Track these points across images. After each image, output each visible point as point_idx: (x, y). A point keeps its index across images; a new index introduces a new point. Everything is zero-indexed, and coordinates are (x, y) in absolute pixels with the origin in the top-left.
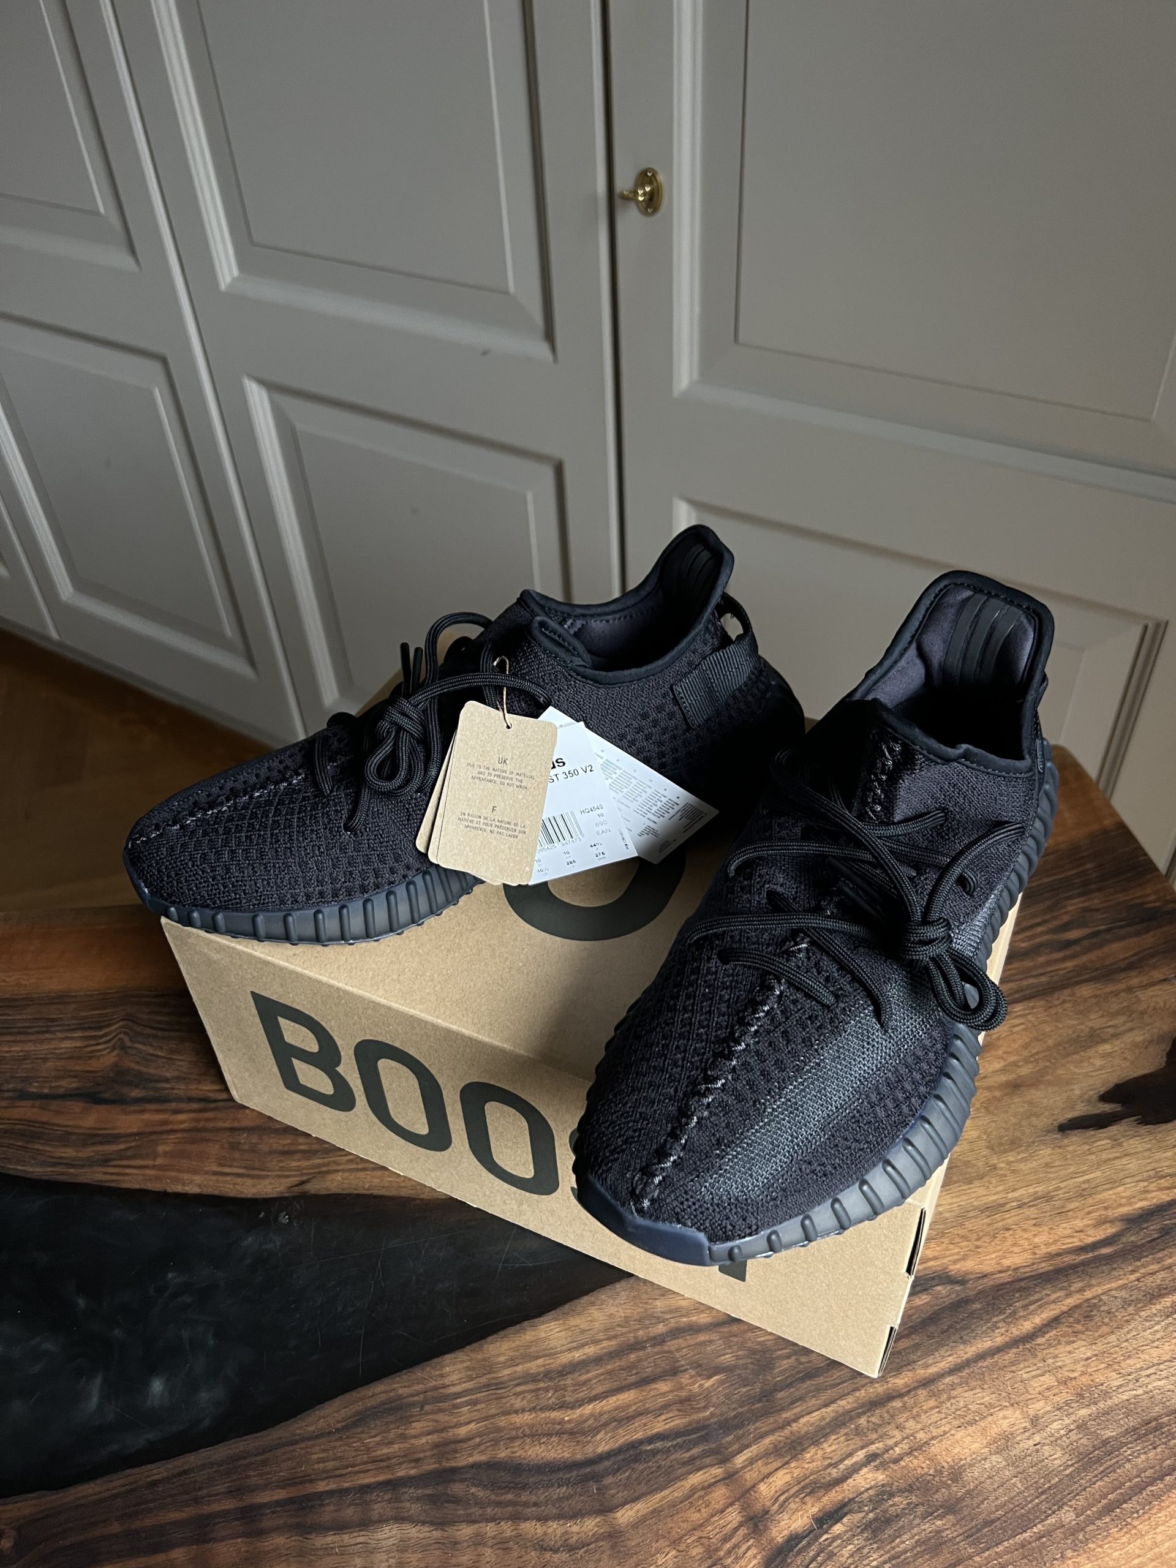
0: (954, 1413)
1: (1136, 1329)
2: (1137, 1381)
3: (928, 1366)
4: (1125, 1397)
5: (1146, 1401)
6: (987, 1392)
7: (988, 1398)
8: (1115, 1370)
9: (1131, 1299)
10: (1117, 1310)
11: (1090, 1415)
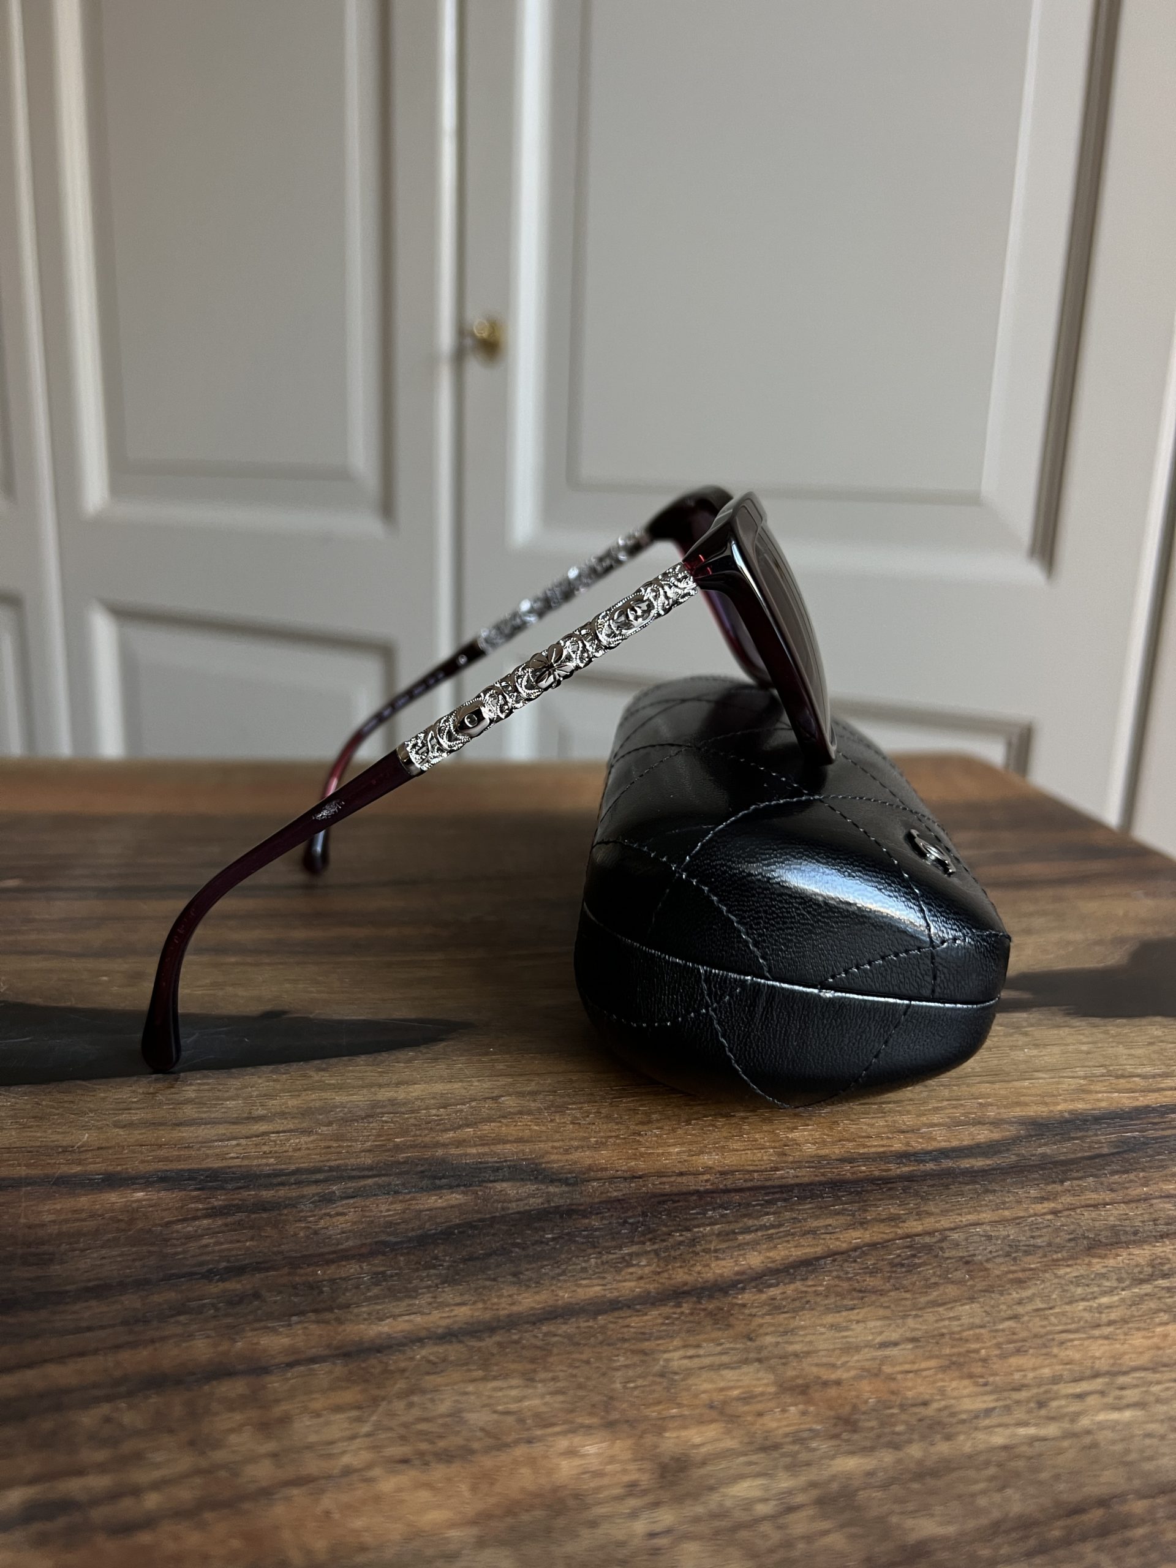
0: (405, 1425)
1: (1046, 1298)
2: (1041, 1404)
3: (381, 1319)
4: (999, 1439)
5: (1071, 1454)
6: (540, 1388)
7: (536, 1402)
8: (971, 1376)
9: (1032, 1242)
10: (988, 1260)
11: (870, 1474)
